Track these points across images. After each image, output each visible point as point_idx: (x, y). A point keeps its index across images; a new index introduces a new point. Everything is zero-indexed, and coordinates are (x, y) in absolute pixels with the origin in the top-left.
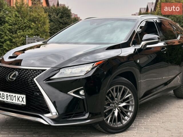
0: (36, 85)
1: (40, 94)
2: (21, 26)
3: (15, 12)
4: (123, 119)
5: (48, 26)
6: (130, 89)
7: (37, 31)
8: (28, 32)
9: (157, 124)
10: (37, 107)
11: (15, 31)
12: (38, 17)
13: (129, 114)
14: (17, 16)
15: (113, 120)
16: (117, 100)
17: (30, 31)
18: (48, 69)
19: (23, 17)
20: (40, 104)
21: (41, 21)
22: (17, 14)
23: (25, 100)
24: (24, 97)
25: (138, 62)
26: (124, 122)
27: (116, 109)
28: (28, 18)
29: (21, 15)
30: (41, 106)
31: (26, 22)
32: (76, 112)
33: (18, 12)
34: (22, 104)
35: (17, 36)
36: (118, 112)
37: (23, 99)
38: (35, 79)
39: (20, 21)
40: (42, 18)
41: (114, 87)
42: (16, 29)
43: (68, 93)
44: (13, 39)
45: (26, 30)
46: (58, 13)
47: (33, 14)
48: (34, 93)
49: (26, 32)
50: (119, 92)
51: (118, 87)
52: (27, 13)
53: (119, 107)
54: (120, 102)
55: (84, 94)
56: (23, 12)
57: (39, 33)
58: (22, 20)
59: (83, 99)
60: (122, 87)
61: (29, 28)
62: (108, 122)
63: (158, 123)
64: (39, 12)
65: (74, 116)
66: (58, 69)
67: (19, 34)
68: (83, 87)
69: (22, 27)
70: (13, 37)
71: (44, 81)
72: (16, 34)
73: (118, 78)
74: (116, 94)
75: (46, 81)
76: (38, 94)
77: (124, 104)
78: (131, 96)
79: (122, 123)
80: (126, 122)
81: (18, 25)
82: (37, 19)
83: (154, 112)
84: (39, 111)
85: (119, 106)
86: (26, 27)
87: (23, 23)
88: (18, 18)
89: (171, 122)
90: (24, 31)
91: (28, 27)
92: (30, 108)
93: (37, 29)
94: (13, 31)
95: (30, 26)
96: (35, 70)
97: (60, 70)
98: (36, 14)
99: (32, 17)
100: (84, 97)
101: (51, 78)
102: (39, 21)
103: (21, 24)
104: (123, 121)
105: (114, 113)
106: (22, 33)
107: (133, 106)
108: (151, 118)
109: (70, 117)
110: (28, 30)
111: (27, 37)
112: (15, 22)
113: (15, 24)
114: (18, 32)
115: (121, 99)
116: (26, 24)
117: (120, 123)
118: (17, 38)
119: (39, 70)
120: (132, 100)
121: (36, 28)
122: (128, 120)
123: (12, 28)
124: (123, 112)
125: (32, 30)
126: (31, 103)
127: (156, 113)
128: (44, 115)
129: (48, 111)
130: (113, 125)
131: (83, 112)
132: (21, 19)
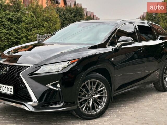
0: (22, 79)
1: (24, 86)
2: (35, 24)
3: (31, 12)
4: (97, 108)
5: (59, 25)
6: (103, 83)
7: (49, 29)
8: (41, 30)
9: (128, 113)
10: (22, 97)
11: (30, 30)
12: (50, 17)
13: (102, 103)
14: (32, 16)
15: (88, 108)
16: (92, 92)
17: (43, 29)
18: (31, 65)
19: (38, 17)
20: (24, 94)
21: (53, 20)
22: (32, 14)
23: (12, 90)
24: (12, 88)
25: (113, 60)
26: (98, 111)
27: (91, 99)
28: (41, 18)
29: (36, 15)
30: (26, 96)
31: (40, 21)
32: (54, 101)
33: (34, 12)
34: (11, 94)
35: (32, 34)
36: (92, 102)
37: (11, 90)
38: (20, 74)
39: (34, 21)
40: (53, 18)
41: (89, 81)
42: (31, 27)
43: (47, 85)
44: (28, 36)
45: (39, 28)
46: (72, 12)
47: (46, 15)
48: (20, 85)
49: (39, 30)
50: (93, 85)
51: (92, 81)
52: (41, 14)
53: (94, 98)
54: (94, 94)
55: (60, 87)
56: (37, 12)
57: (51, 31)
58: (37, 20)
59: (59, 91)
60: (96, 81)
61: (42, 27)
62: (83, 110)
63: (130, 112)
64: (51, 13)
65: (51, 104)
66: (40, 66)
67: (33, 32)
68: (58, 81)
69: (36, 26)
70: (29, 34)
71: (28, 76)
72: (31, 32)
73: (93, 73)
74: (91, 86)
75: (29, 76)
76: (23, 86)
77: (98, 95)
78: (104, 89)
79: (95, 111)
80: (99, 110)
81: (33, 24)
82: (49, 19)
83: (131, 103)
84: (24, 100)
85: (94, 96)
86: (40, 25)
87: (37, 22)
88: (33, 18)
89: (141, 111)
90: (38, 29)
91: (42, 25)
92: (17, 97)
93: (50, 28)
94: (29, 29)
95: (43, 25)
96: (22, 66)
97: (42, 66)
98: (49, 14)
99: (45, 17)
100: (60, 89)
101: (34, 73)
102: (52, 21)
103: (35, 23)
104: (97, 109)
105: (89, 103)
106: (36, 31)
107: (106, 97)
108: (126, 107)
109: (48, 105)
110: (41, 28)
111: (38, 35)
112: (30, 22)
113: (30, 23)
114: (33, 30)
115: (95, 91)
116: (40, 23)
117: (94, 111)
118: (32, 35)
119: (25, 66)
120: (105, 92)
121: (49, 26)
122: (101, 109)
123: (28, 26)
124: (97, 102)
125: (45, 28)
126: (18, 93)
127: (133, 103)
128: (27, 103)
129: (30, 100)
130: (87, 112)
131: (59, 101)
132: (35, 19)
